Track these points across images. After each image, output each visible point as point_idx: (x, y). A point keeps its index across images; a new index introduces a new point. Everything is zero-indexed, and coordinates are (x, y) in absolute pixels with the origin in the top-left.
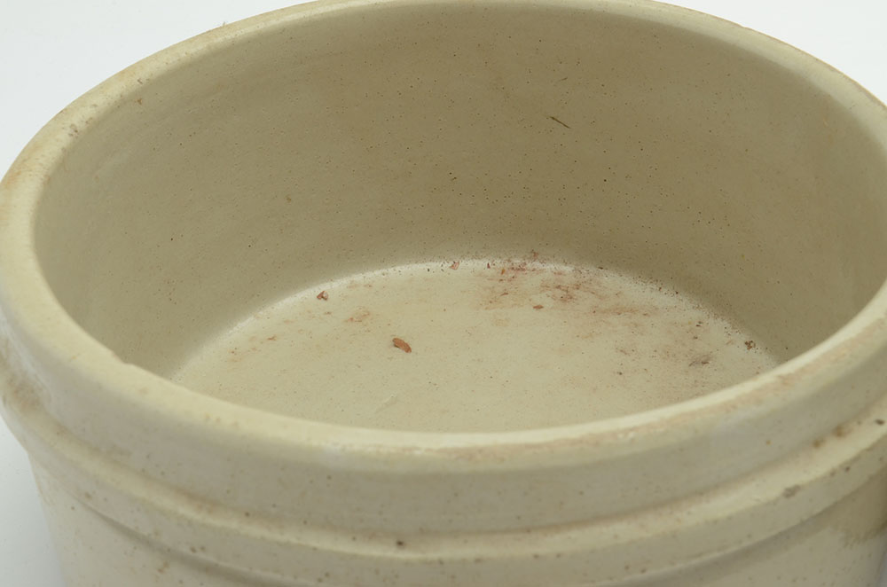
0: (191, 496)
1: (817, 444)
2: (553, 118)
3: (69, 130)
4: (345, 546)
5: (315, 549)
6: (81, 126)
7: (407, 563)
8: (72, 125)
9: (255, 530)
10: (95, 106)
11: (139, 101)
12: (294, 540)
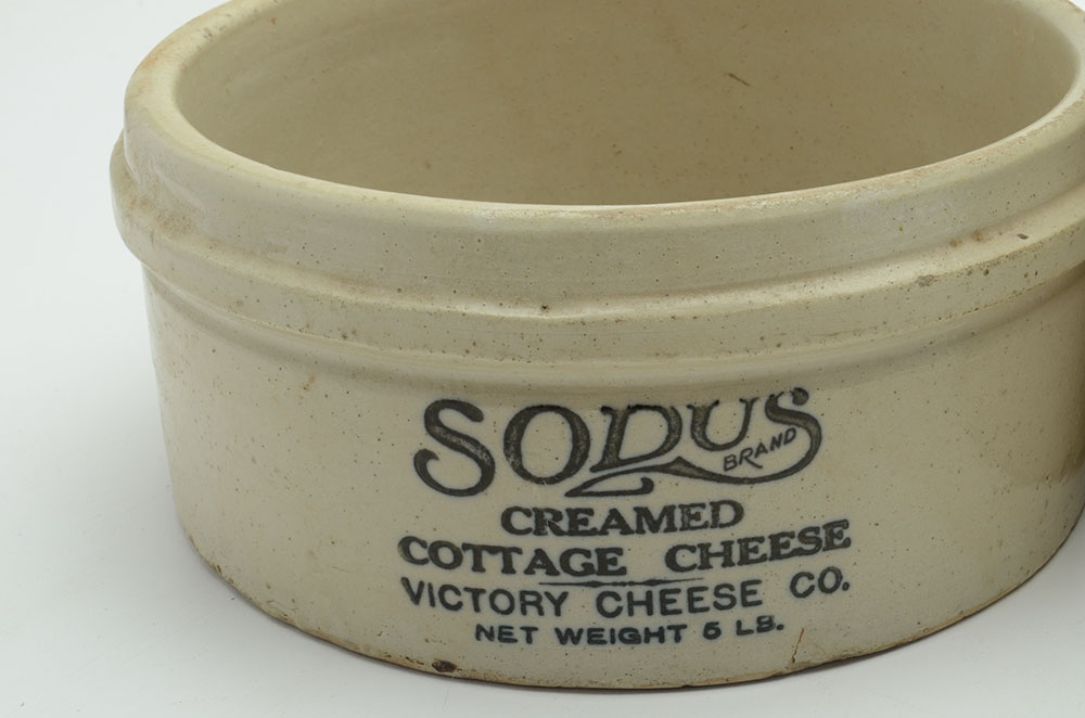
0: (344, 280)
1: (954, 243)
2: (731, 75)
3: (203, 32)
4: (492, 311)
5: (464, 315)
6: (216, 32)
7: (551, 325)
8: (206, 29)
9: (407, 303)
10: (229, 15)
11: (273, 21)
12: (444, 308)
